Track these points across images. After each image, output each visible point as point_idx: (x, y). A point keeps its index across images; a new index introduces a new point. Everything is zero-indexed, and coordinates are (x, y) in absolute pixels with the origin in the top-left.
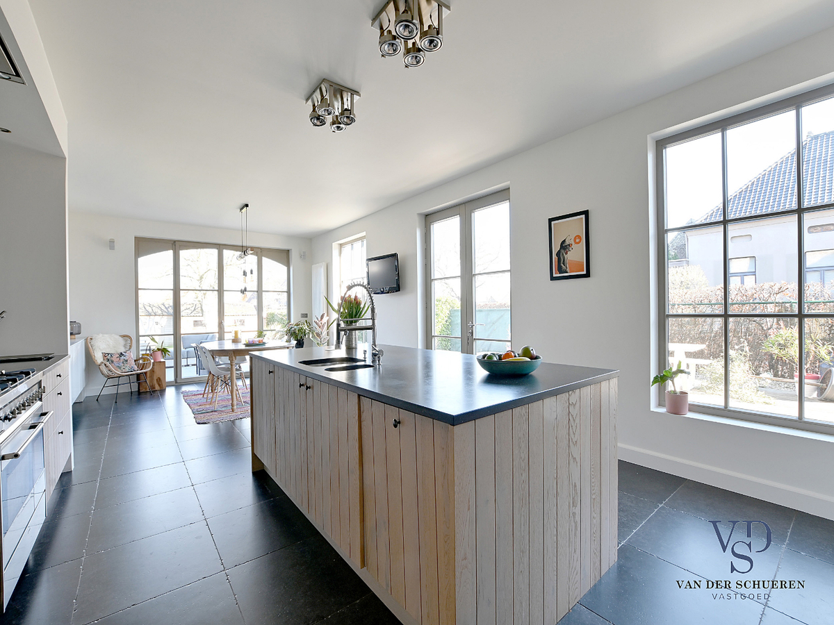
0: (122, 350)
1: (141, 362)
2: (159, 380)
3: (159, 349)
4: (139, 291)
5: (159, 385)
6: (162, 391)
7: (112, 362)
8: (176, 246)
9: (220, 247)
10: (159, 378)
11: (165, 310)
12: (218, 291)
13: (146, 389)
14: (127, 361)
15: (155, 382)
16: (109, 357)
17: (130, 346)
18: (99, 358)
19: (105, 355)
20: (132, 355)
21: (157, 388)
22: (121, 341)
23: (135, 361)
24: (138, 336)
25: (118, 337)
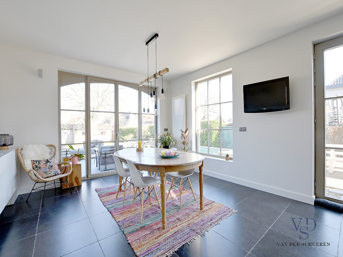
0: (48, 157)
1: (63, 165)
2: (76, 179)
3: (76, 155)
4: (61, 111)
5: (77, 182)
6: (79, 187)
7: (40, 168)
8: (88, 80)
9: (116, 83)
10: (77, 177)
11: (69, 127)
12: (115, 113)
13: (67, 186)
14: (52, 166)
15: (74, 180)
16: (37, 164)
17: (55, 153)
18: (28, 165)
19: (33, 162)
20: (55, 161)
21: (75, 185)
22: (47, 149)
23: (58, 165)
24: (60, 145)
25: (45, 146)
